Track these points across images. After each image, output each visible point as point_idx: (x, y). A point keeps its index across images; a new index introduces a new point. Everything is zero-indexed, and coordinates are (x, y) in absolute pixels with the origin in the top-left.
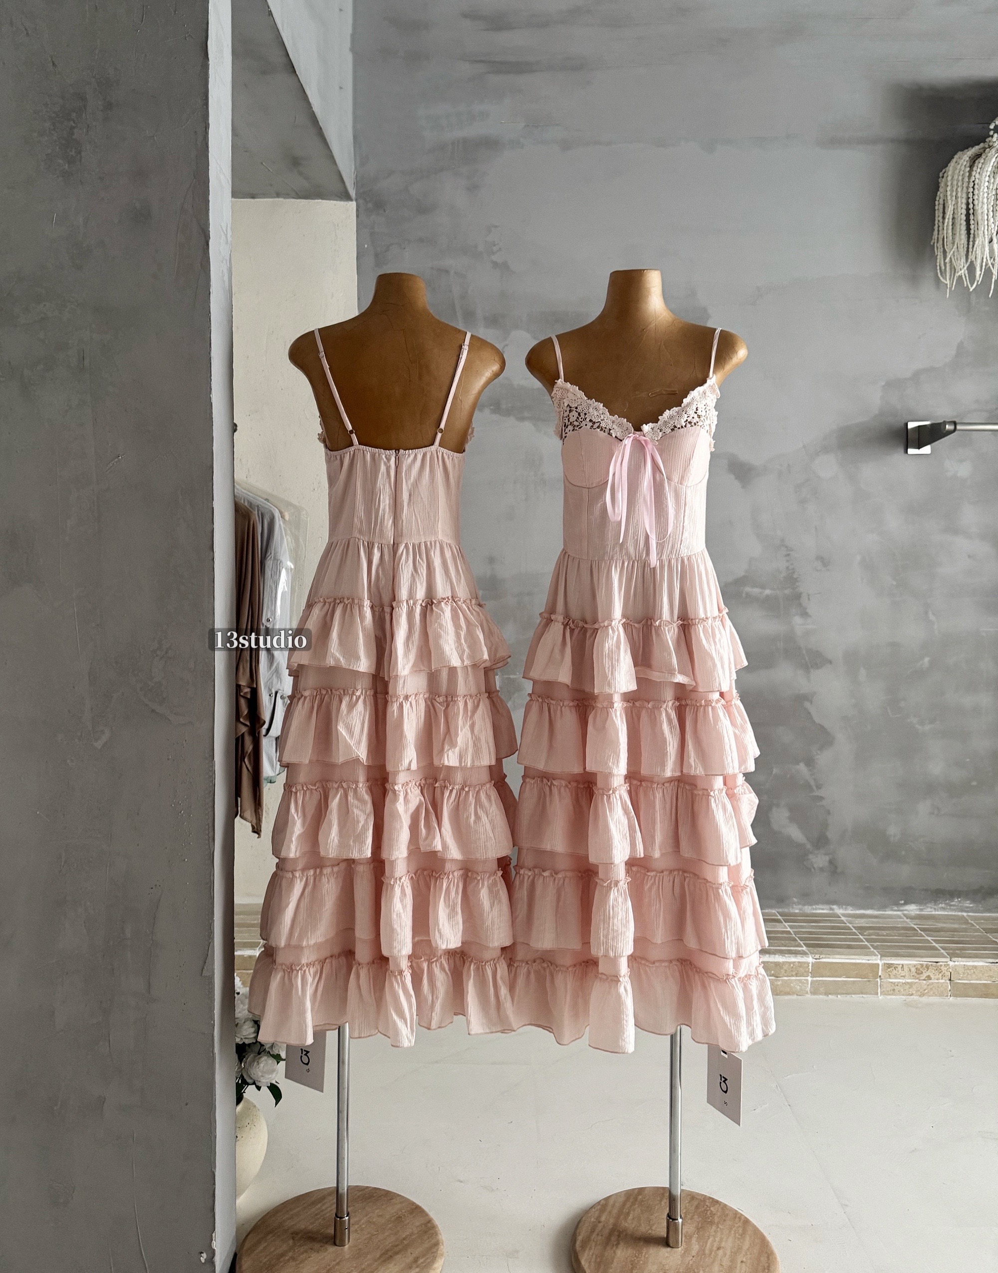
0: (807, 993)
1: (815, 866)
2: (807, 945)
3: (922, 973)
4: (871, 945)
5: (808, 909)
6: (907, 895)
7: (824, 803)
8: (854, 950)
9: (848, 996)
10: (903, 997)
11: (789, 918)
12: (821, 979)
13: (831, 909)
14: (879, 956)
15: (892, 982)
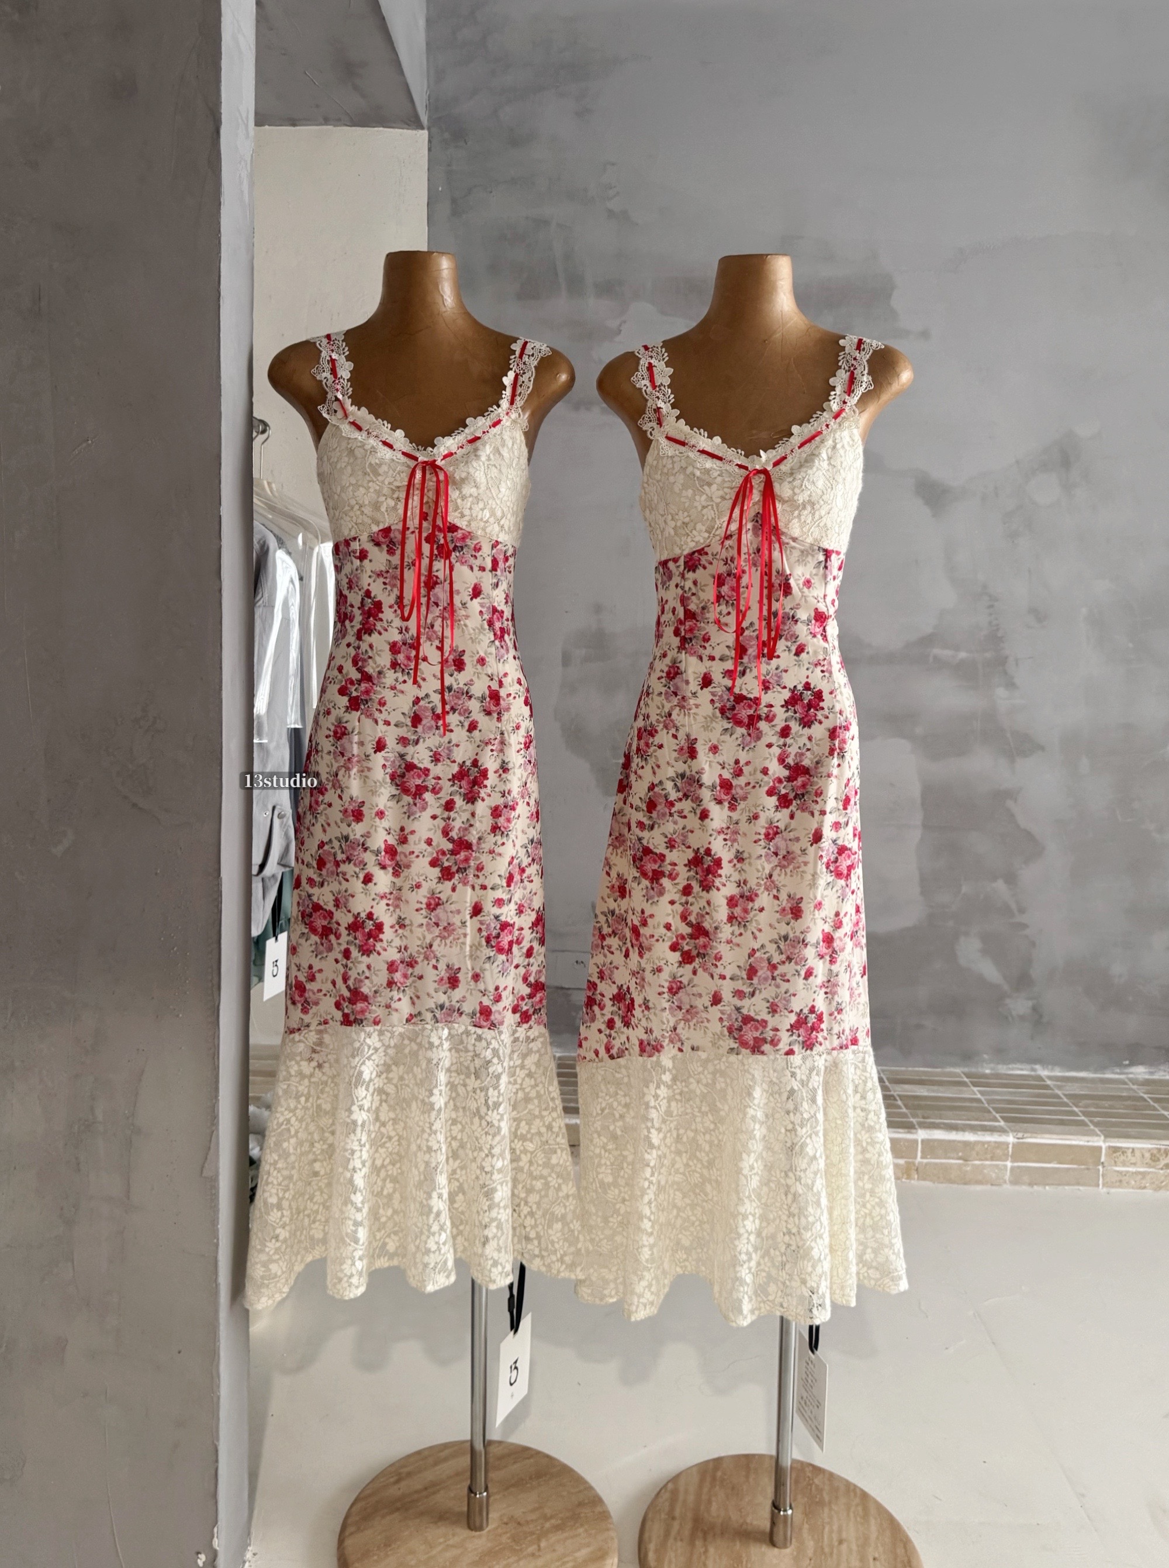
0: (1005, 1182)
1: (1014, 1013)
2: (1004, 1119)
3: (1159, 1160)
4: (1091, 1121)
5: (1002, 1069)
6: (1134, 1054)
7: (1027, 932)
8: (1067, 1128)
9: (1060, 1188)
10: (1131, 1190)
11: (978, 1080)
12: (1024, 1164)
13: (1033, 1070)
14: (1102, 1137)
15: (1118, 1172)
